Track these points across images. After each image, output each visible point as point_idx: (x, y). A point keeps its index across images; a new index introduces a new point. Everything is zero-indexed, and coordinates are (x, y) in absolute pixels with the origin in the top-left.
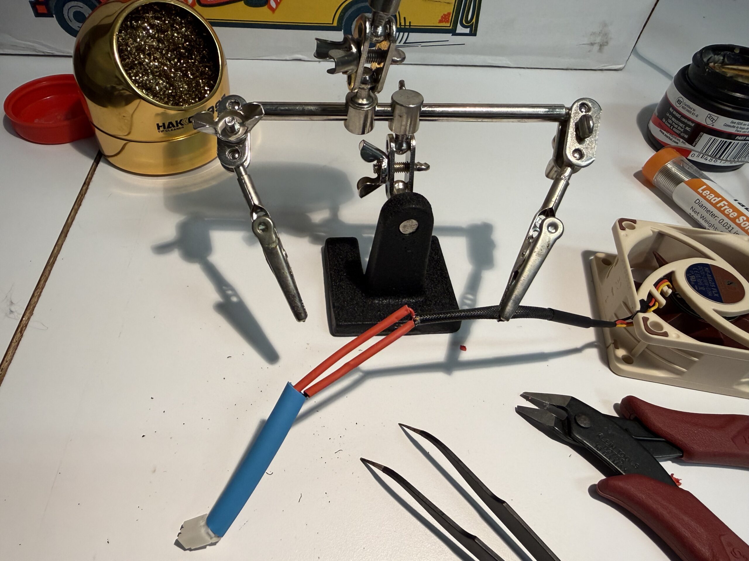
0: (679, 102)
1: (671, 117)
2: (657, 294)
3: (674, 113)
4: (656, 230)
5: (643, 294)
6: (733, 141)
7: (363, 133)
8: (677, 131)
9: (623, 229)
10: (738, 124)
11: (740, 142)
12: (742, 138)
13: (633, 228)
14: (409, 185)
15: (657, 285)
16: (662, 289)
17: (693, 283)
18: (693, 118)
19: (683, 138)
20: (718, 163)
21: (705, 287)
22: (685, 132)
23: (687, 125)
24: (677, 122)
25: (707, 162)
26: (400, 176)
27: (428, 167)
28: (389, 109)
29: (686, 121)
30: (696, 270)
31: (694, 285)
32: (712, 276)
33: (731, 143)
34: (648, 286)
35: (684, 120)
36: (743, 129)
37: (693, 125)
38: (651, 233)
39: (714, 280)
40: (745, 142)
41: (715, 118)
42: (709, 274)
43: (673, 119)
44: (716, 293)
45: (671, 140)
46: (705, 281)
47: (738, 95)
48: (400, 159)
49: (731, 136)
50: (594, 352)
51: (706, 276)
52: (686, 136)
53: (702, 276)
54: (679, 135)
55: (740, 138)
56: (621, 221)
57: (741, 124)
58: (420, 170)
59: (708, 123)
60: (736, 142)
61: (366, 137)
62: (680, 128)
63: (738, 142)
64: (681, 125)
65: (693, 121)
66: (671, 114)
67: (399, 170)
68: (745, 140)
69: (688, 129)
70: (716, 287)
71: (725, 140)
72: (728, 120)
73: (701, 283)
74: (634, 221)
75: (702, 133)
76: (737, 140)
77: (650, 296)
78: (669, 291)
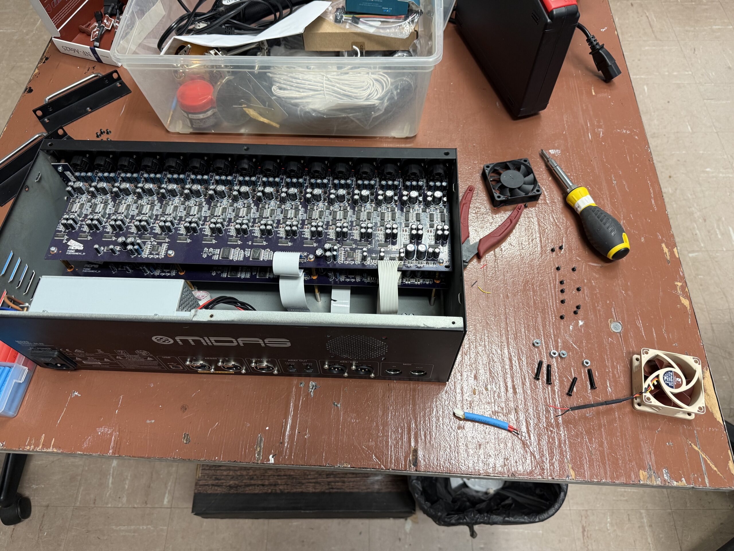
2: (652, 386)
9: (643, 354)
15: (651, 381)
16: (654, 383)
17: (665, 380)
21: (669, 381)
30: (667, 374)
34: (649, 381)
38: (655, 355)
44: (672, 384)
46: (669, 379)
53: (669, 376)
77: (649, 386)
78: (656, 383)
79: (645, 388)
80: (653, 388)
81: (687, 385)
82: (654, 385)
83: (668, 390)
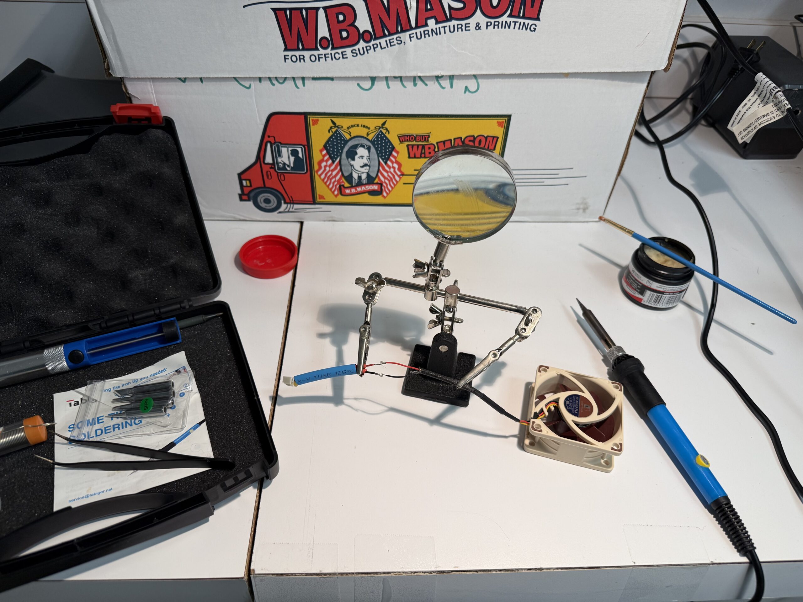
0: (633, 270)
1: (630, 279)
2: (545, 411)
3: (632, 277)
4: (558, 374)
5: (537, 410)
6: (663, 295)
7: (432, 300)
8: (634, 287)
9: (540, 371)
10: (663, 286)
11: (667, 296)
12: (667, 294)
13: (545, 371)
14: (451, 328)
15: (546, 405)
16: (550, 407)
17: (566, 405)
18: (640, 281)
19: (637, 291)
20: (658, 306)
21: (572, 407)
22: (638, 288)
23: (638, 285)
24: (633, 282)
25: (652, 306)
26: (447, 323)
27: (462, 321)
28: (444, 293)
29: (637, 282)
30: (571, 398)
31: (566, 406)
32: (579, 403)
33: (662, 296)
34: (542, 405)
35: (636, 281)
36: (667, 289)
37: (641, 285)
38: (556, 375)
39: (578, 405)
40: (670, 296)
41: (651, 283)
42: (578, 400)
43: (632, 280)
44: (576, 411)
45: (632, 291)
46: (574, 404)
47: (662, 272)
48: (448, 315)
49: (662, 293)
50: (515, 440)
51: (575, 402)
52: (639, 291)
53: (573, 401)
54: (635, 290)
55: (666, 294)
56: (541, 366)
57: (665, 287)
58: (458, 322)
59: (648, 285)
60: (665, 296)
61: (433, 302)
62: (635, 286)
63: (666, 295)
64: (635, 284)
65: (641, 283)
66: (630, 277)
67: (447, 320)
68: (669, 295)
69: (639, 287)
70: (578, 409)
71: (659, 294)
72: (658, 285)
73: (571, 406)
74: (548, 368)
75: (646, 290)
76: (665, 294)
77: (542, 411)
78: (553, 408)
79: (535, 413)
80: (547, 414)
81: (599, 414)
82: (549, 410)
83: (569, 418)
